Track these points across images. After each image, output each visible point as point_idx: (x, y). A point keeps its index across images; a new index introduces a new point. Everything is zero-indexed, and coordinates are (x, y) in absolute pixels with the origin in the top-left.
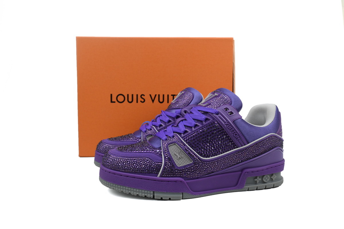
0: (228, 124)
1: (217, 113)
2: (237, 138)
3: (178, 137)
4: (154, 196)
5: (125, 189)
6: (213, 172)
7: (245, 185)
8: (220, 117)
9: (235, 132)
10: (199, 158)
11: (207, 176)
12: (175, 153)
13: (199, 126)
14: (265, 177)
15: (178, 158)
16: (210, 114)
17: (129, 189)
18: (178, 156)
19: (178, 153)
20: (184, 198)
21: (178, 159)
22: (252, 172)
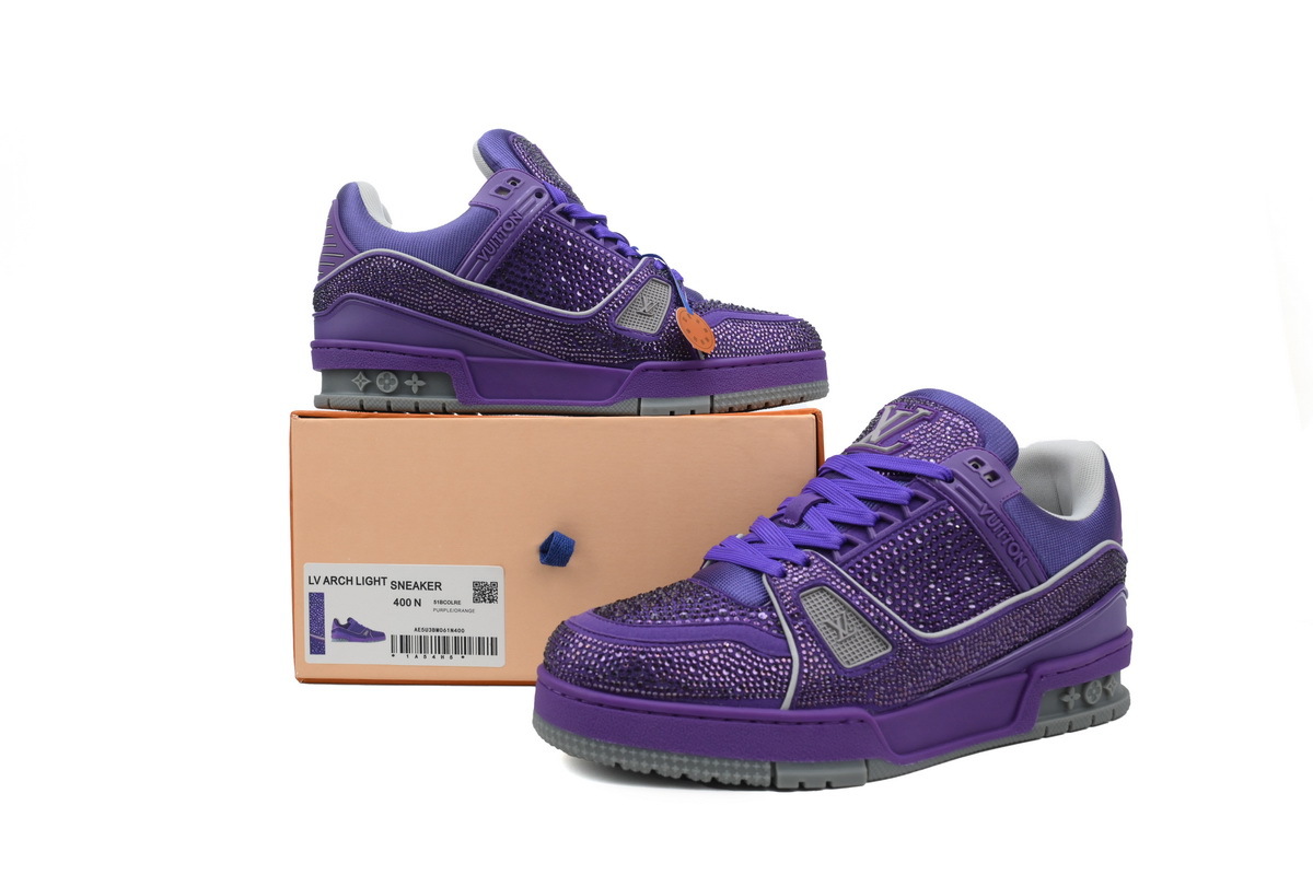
0: (990, 514)
1: (950, 478)
2: (1018, 560)
3: (827, 564)
4: (774, 779)
5: (670, 763)
6: (949, 681)
7: (1038, 718)
8: (959, 490)
9: (1011, 542)
10: (911, 635)
11: (932, 694)
12: (828, 620)
13: (890, 523)
14: (1090, 687)
15: (842, 638)
16: (924, 480)
17: (685, 760)
18: (841, 631)
19: (838, 619)
20: (871, 778)
21: (841, 643)
22: (1059, 673)
